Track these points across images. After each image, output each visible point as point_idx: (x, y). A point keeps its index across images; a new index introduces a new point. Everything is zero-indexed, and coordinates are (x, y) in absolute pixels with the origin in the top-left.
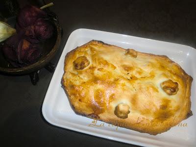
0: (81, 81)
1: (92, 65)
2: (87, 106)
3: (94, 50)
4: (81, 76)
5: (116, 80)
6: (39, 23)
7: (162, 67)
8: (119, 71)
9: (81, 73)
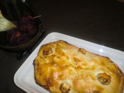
0: (45, 62)
1: (55, 54)
2: (43, 80)
3: (59, 46)
4: (46, 59)
5: (67, 66)
6: (29, 24)
7: (103, 64)
8: (70, 61)
9: (46, 57)
